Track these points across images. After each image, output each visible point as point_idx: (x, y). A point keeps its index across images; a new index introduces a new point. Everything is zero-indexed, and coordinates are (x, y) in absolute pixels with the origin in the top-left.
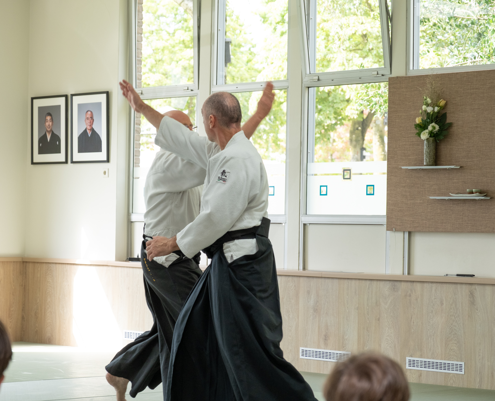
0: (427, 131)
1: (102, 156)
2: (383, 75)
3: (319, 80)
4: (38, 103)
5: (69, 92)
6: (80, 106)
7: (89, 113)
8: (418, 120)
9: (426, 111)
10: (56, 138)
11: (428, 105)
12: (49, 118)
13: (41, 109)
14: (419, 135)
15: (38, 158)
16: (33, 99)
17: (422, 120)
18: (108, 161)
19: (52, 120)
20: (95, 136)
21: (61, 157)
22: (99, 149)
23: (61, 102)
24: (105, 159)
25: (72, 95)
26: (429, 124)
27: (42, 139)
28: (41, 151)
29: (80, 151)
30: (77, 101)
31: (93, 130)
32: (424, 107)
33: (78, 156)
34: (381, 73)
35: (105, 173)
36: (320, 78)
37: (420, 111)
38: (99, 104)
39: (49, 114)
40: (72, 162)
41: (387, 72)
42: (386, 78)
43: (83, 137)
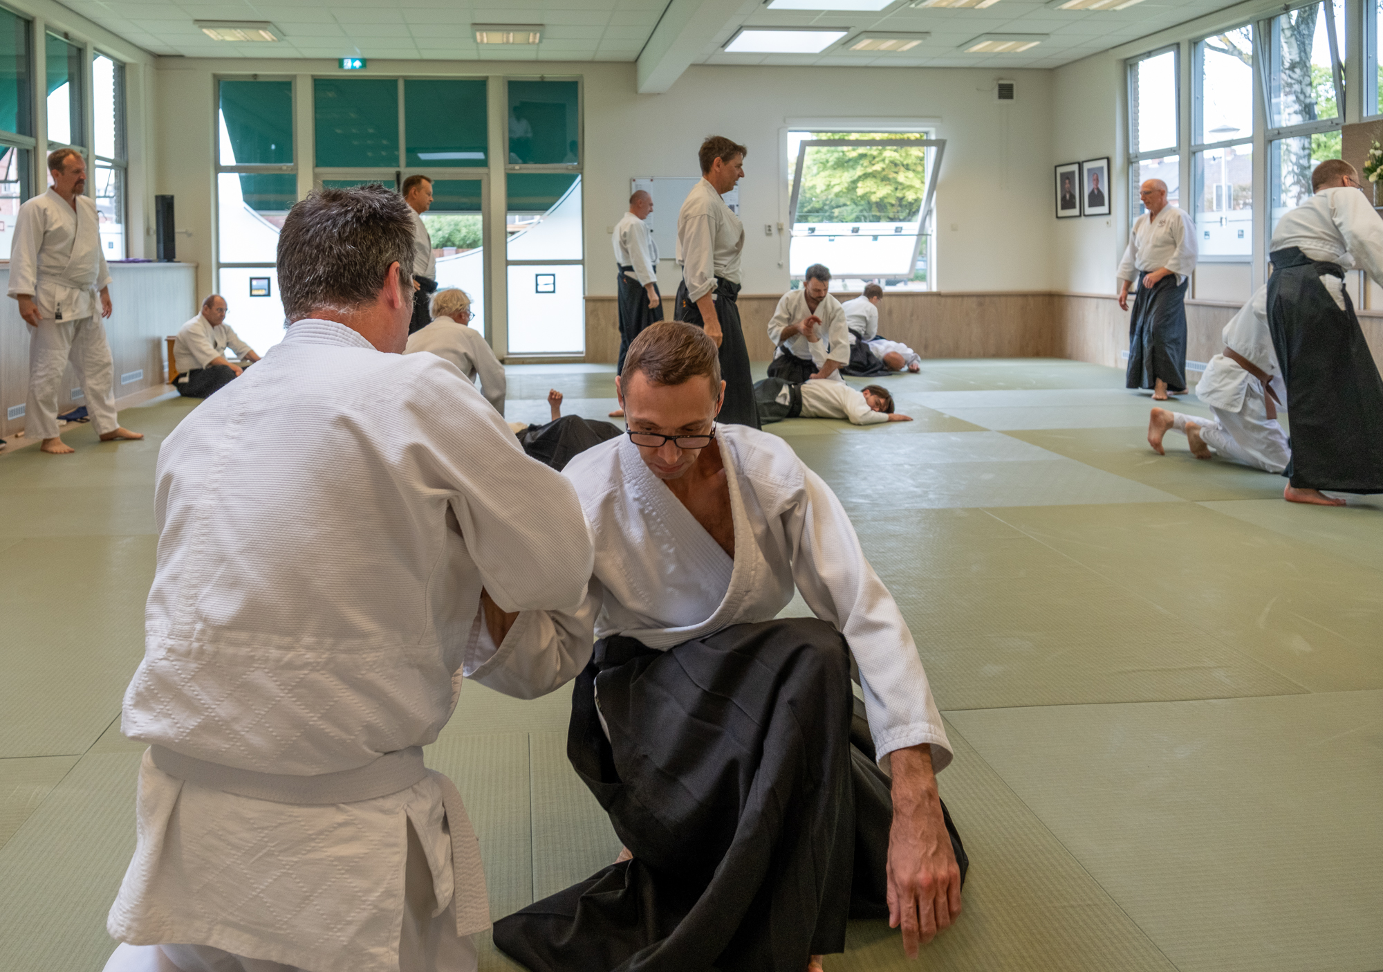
0: (1375, 174)
1: (1104, 209)
2: (1337, 124)
3: (1279, 133)
4: (1060, 170)
5: (1081, 159)
6: (1089, 170)
7: (1095, 175)
8: (1367, 164)
9: (1374, 155)
10: (1072, 197)
11: (1376, 149)
12: (1067, 181)
13: (1062, 175)
14: (1367, 178)
15: (1061, 213)
16: (1056, 167)
17: (1372, 163)
18: (1110, 213)
19: (1070, 183)
20: (1100, 194)
21: (1076, 212)
22: (1102, 204)
23: (1075, 168)
24: (1107, 212)
25: (1083, 162)
26: (1377, 166)
27: (1063, 198)
28: (1063, 208)
29: (1090, 206)
30: (1087, 166)
31: (1098, 189)
32: (1372, 151)
33: (1088, 210)
34: (1335, 122)
35: (1108, 223)
36: (1280, 132)
37: (1368, 155)
38: (1102, 168)
39: (1068, 178)
40: (1085, 215)
41: (1342, 121)
42: (1340, 127)
43: (1091, 195)
